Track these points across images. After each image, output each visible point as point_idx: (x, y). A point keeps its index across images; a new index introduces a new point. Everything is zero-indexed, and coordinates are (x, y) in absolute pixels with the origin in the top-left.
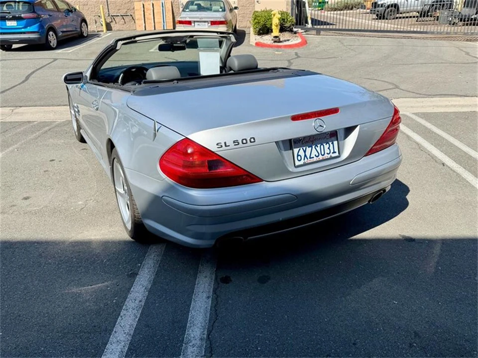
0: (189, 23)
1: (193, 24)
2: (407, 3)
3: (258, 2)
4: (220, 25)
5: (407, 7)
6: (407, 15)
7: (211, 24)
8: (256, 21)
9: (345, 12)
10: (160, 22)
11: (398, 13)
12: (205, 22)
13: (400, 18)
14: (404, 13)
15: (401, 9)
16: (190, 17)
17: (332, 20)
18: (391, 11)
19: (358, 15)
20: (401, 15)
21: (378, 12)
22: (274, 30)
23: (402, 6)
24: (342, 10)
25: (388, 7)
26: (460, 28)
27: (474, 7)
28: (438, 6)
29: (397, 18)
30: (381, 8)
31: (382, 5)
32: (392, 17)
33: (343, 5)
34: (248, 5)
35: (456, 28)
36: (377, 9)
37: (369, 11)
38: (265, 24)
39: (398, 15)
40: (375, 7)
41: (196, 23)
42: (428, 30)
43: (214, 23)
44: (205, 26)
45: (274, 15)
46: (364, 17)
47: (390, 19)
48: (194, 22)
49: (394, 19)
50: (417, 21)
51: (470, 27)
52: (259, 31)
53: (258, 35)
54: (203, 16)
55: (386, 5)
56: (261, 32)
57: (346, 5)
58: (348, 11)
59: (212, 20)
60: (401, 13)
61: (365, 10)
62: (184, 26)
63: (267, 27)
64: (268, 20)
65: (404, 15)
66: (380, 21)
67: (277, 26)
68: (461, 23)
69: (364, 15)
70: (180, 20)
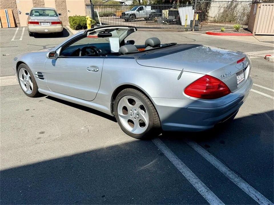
0: (37, 23)
1: (40, 24)
2: (140, 14)
3: (69, 11)
4: (57, 24)
5: (140, 15)
6: (140, 19)
7: (52, 24)
8: (74, 22)
9: (104, 18)
10: (5, 23)
11: (136, 19)
12: (48, 22)
13: (137, 21)
14: (139, 18)
15: (137, 17)
16: (37, 20)
17: (106, 22)
18: (132, 17)
19: (113, 20)
20: (137, 20)
21: (126, 18)
22: (88, 27)
23: (137, 15)
24: (102, 17)
25: (131, 15)
26: (168, 26)
27: (174, 16)
28: (154, 15)
29: (136, 21)
30: (127, 16)
31: (127, 14)
32: (133, 20)
33: (102, 14)
34: (63, 13)
35: (166, 26)
36: (125, 16)
37: (119, 17)
38: (79, 24)
39: (136, 20)
40: (124, 15)
41: (42, 23)
42: (162, 27)
43: (53, 23)
44: (48, 24)
45: (87, 19)
46: (118, 21)
47: (132, 22)
48: (41, 22)
49: (134, 21)
50: (147, 23)
51: (173, 25)
52: (77, 28)
53: (76, 30)
54: (46, 19)
55: (130, 14)
56: (78, 28)
57: (104, 13)
58: (106, 17)
59: (52, 21)
60: (137, 19)
61: (116, 17)
62: (34, 25)
63: (81, 25)
64: (81, 21)
65: (139, 19)
66: (126, 22)
67: (90, 25)
68: (168, 24)
69: (116, 19)
70: (31, 21)
